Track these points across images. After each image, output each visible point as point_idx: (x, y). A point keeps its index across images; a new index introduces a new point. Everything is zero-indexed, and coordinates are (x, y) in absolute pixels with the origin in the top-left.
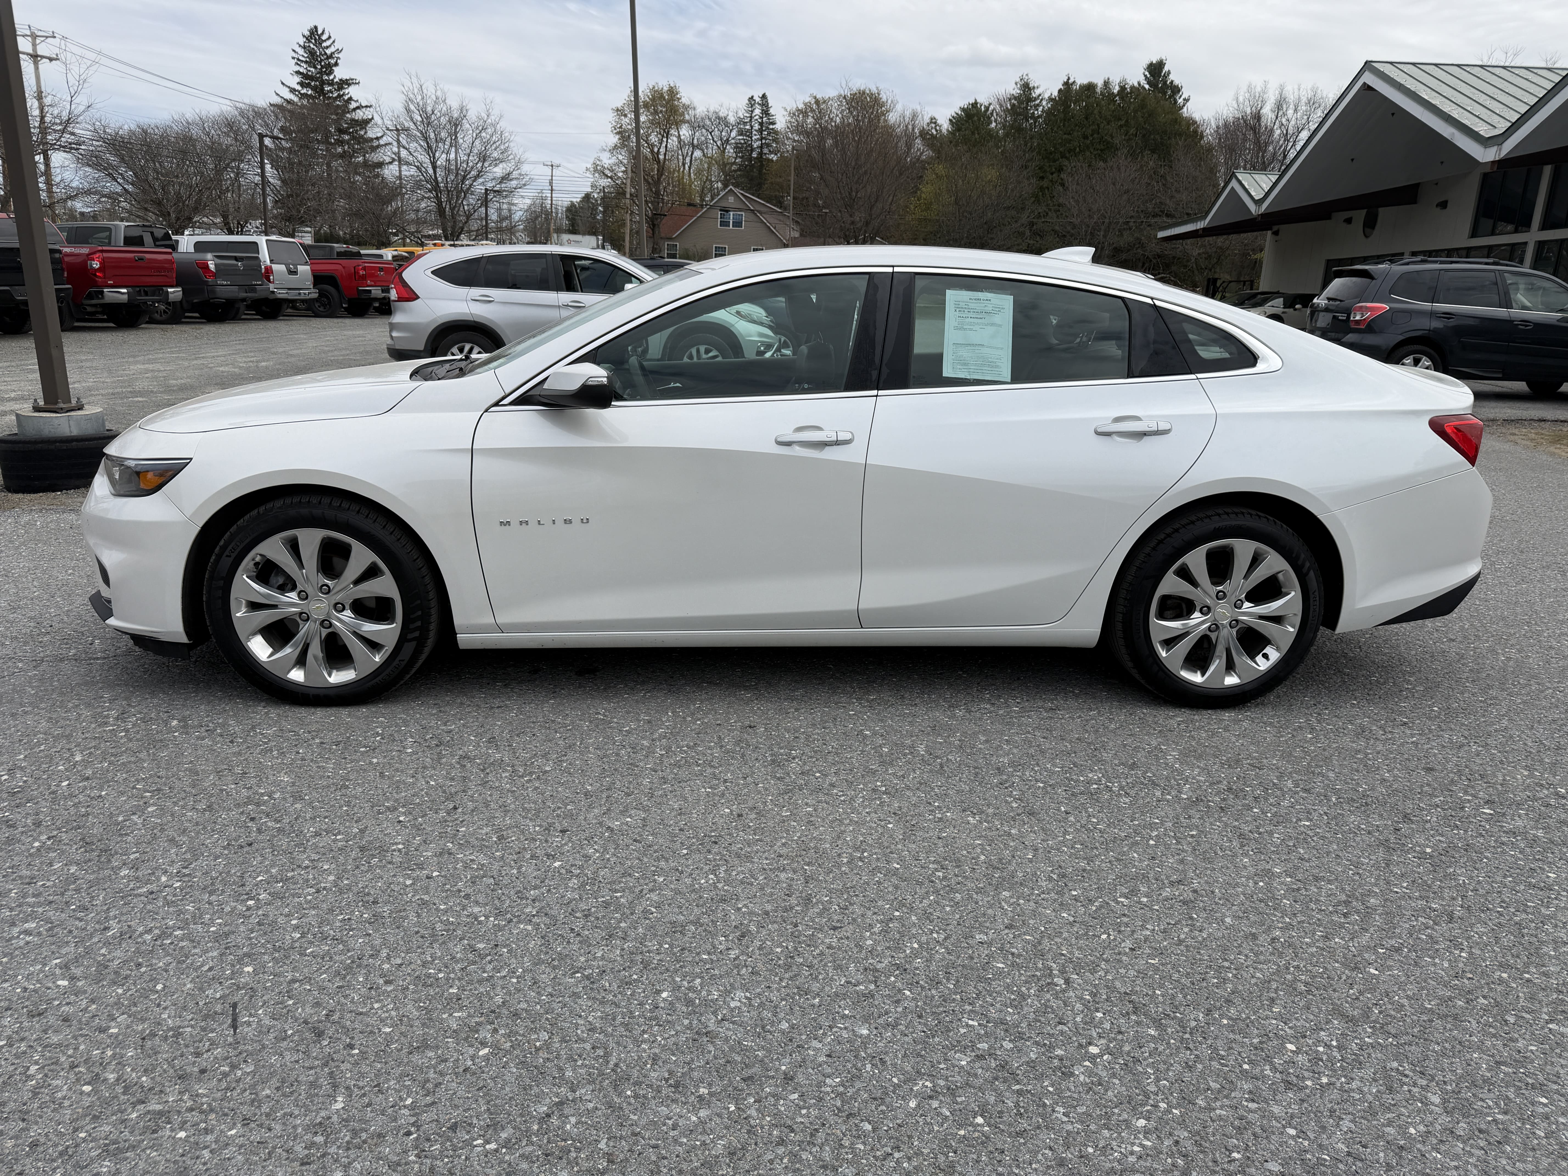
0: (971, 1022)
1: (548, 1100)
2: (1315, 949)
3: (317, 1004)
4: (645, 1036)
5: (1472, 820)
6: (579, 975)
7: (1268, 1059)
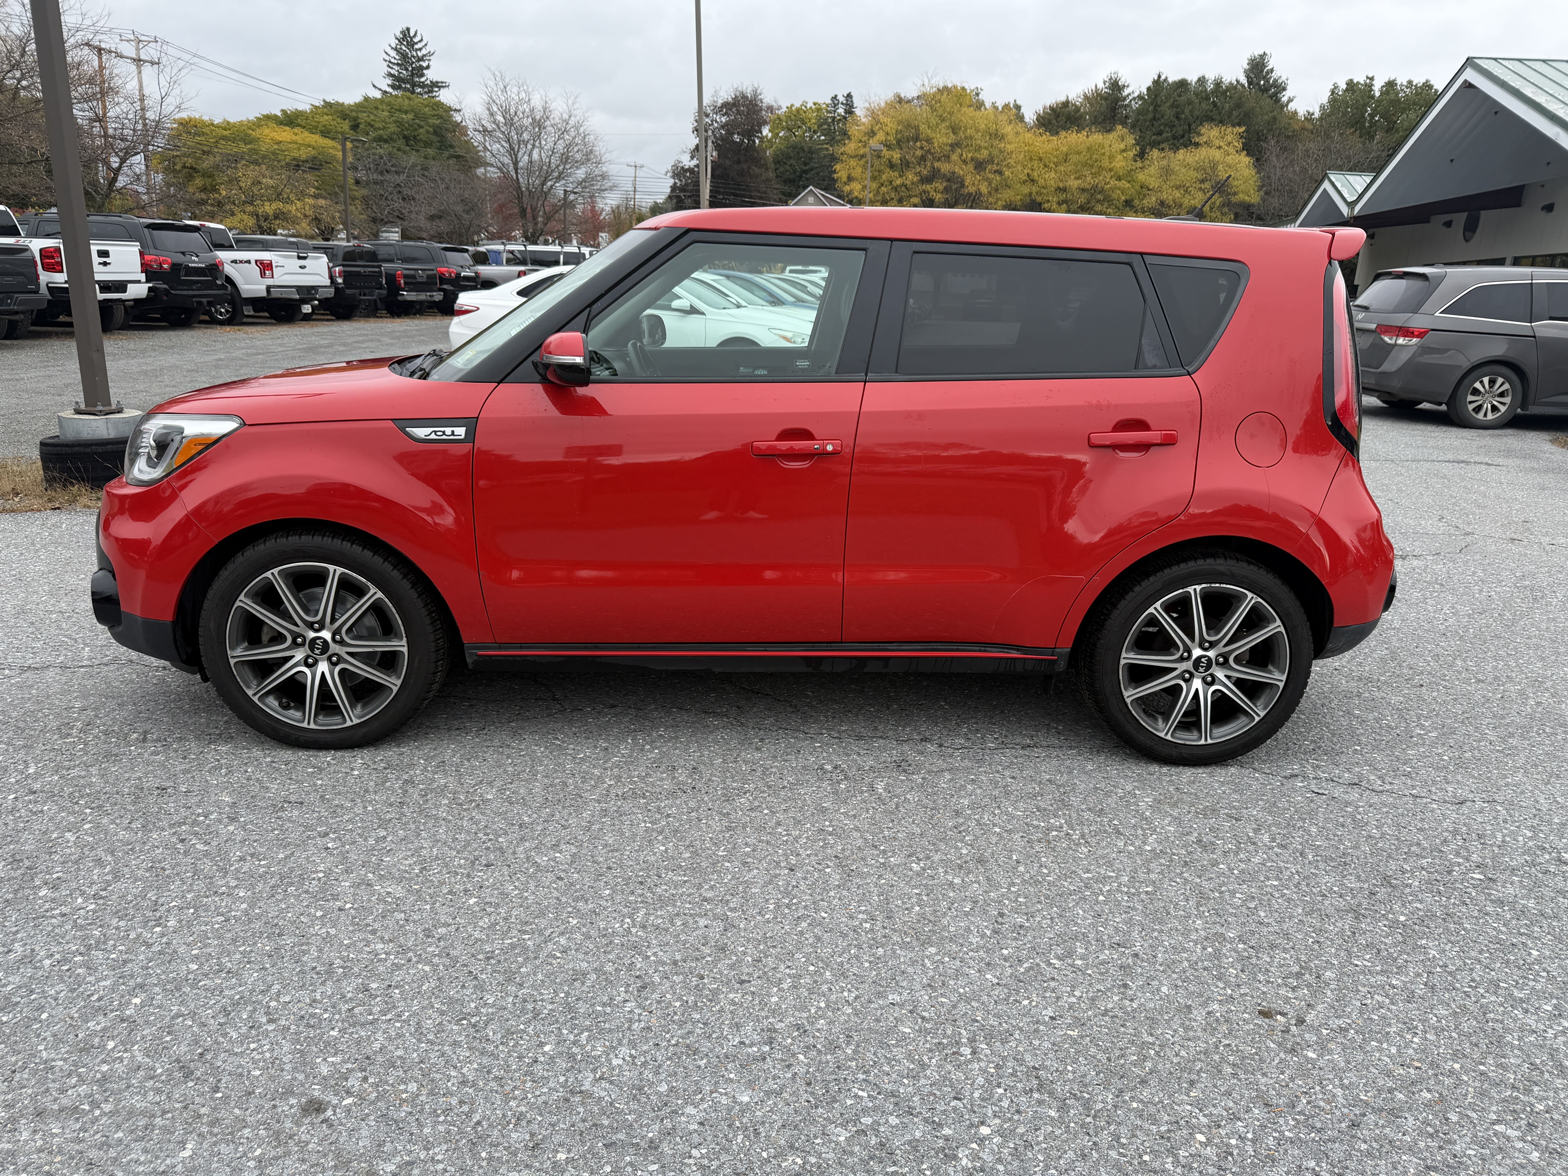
0: (861, 1093)
1: (399, 1158)
2: (1252, 1026)
3: (196, 1042)
4: (516, 1092)
5: (1458, 885)
6: (465, 1022)
7: (1172, 1152)
